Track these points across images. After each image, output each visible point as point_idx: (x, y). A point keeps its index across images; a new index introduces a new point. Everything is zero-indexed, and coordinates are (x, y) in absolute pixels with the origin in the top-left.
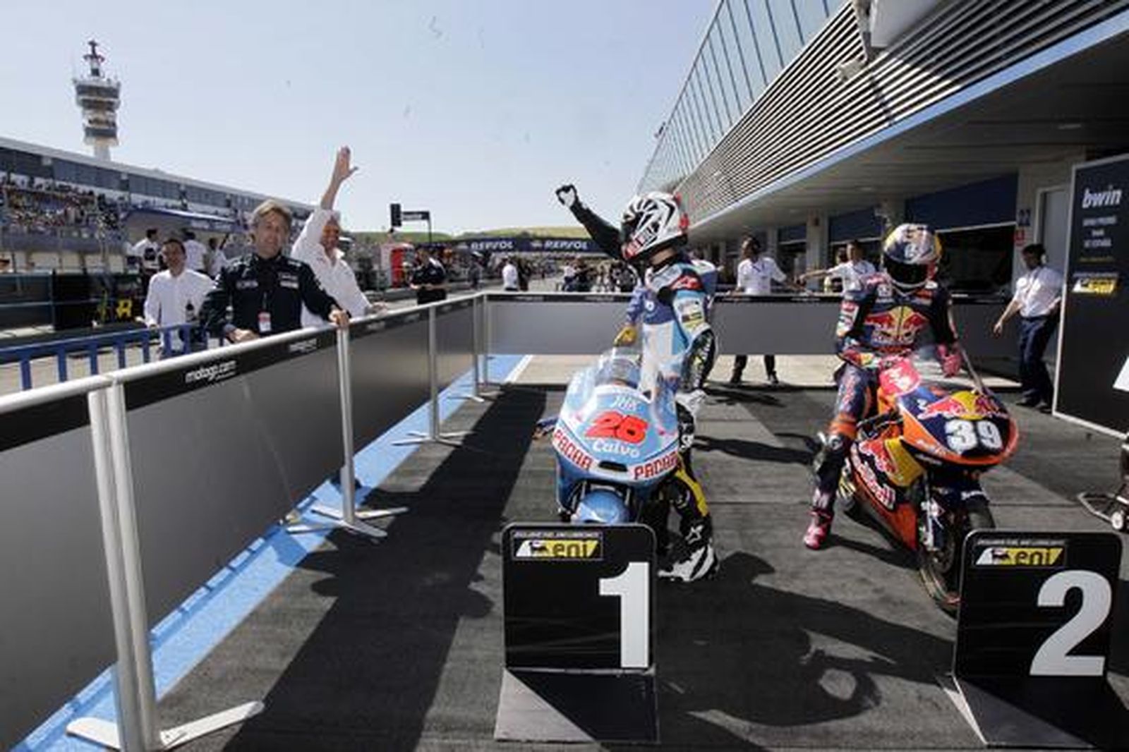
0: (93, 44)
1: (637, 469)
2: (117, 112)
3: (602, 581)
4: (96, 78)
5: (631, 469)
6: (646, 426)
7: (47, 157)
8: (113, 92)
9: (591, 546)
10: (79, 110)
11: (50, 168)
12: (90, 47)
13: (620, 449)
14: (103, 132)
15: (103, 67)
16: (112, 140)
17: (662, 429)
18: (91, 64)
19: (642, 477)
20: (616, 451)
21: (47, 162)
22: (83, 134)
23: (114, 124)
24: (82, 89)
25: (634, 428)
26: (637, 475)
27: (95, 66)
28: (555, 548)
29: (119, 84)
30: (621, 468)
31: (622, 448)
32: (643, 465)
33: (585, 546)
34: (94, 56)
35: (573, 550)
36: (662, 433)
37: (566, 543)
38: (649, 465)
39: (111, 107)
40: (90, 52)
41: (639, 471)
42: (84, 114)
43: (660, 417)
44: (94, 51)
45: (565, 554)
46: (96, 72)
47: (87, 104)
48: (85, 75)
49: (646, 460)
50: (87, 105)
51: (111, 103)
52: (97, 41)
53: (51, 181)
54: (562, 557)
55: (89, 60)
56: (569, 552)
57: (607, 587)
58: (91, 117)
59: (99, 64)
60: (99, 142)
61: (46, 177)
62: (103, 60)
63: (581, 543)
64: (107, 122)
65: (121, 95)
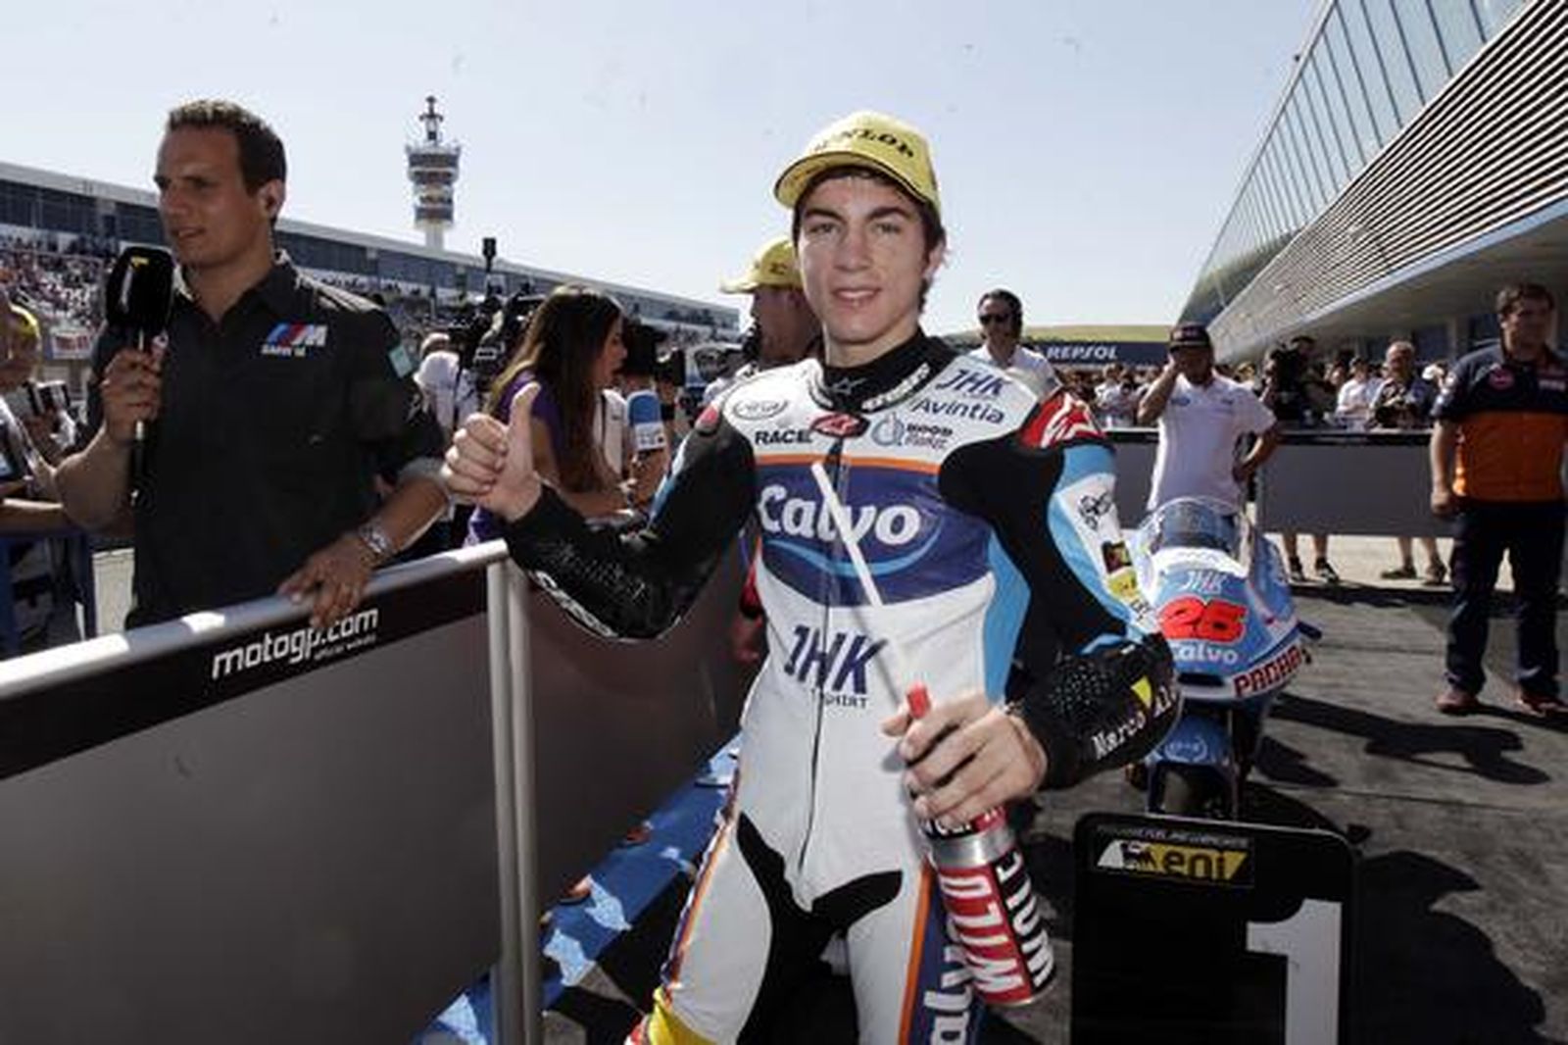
0: (431, 100)
1: (1237, 681)
2: (456, 185)
3: (1252, 926)
4: (432, 142)
5: (1229, 680)
6: (1241, 612)
7: (371, 249)
8: (451, 160)
9: (1233, 861)
10: (410, 185)
11: (375, 262)
12: (427, 105)
13: (1205, 654)
14: (436, 212)
15: (442, 128)
16: (446, 223)
17: (1269, 614)
18: (427, 124)
19: (1248, 692)
20: (1201, 657)
21: (372, 255)
22: (412, 217)
23: (450, 201)
24: (416, 159)
25: (1223, 620)
26: (1239, 689)
27: (432, 128)
28: (1168, 859)
29: (458, 149)
30: (1213, 681)
31: (1210, 651)
32: (1247, 674)
33: (1221, 860)
34: (432, 116)
35: (1200, 865)
36: (1270, 621)
37: (1188, 853)
38: (1258, 671)
39: (448, 179)
40: (427, 111)
41: (1242, 683)
42: (416, 192)
43: (1261, 594)
44: (431, 110)
45: (1184, 870)
46: (432, 135)
47: (418, 178)
48: (419, 140)
49: (1251, 665)
50: (420, 179)
51: (449, 175)
52: (437, 97)
53: (374, 279)
54: (1179, 875)
55: (426, 120)
56: (1192, 867)
57: (1260, 937)
58: (424, 195)
59: (436, 124)
60: (432, 226)
61: (369, 274)
62: (441, 119)
63: (1214, 855)
64: (441, 200)
65: (461, 163)
